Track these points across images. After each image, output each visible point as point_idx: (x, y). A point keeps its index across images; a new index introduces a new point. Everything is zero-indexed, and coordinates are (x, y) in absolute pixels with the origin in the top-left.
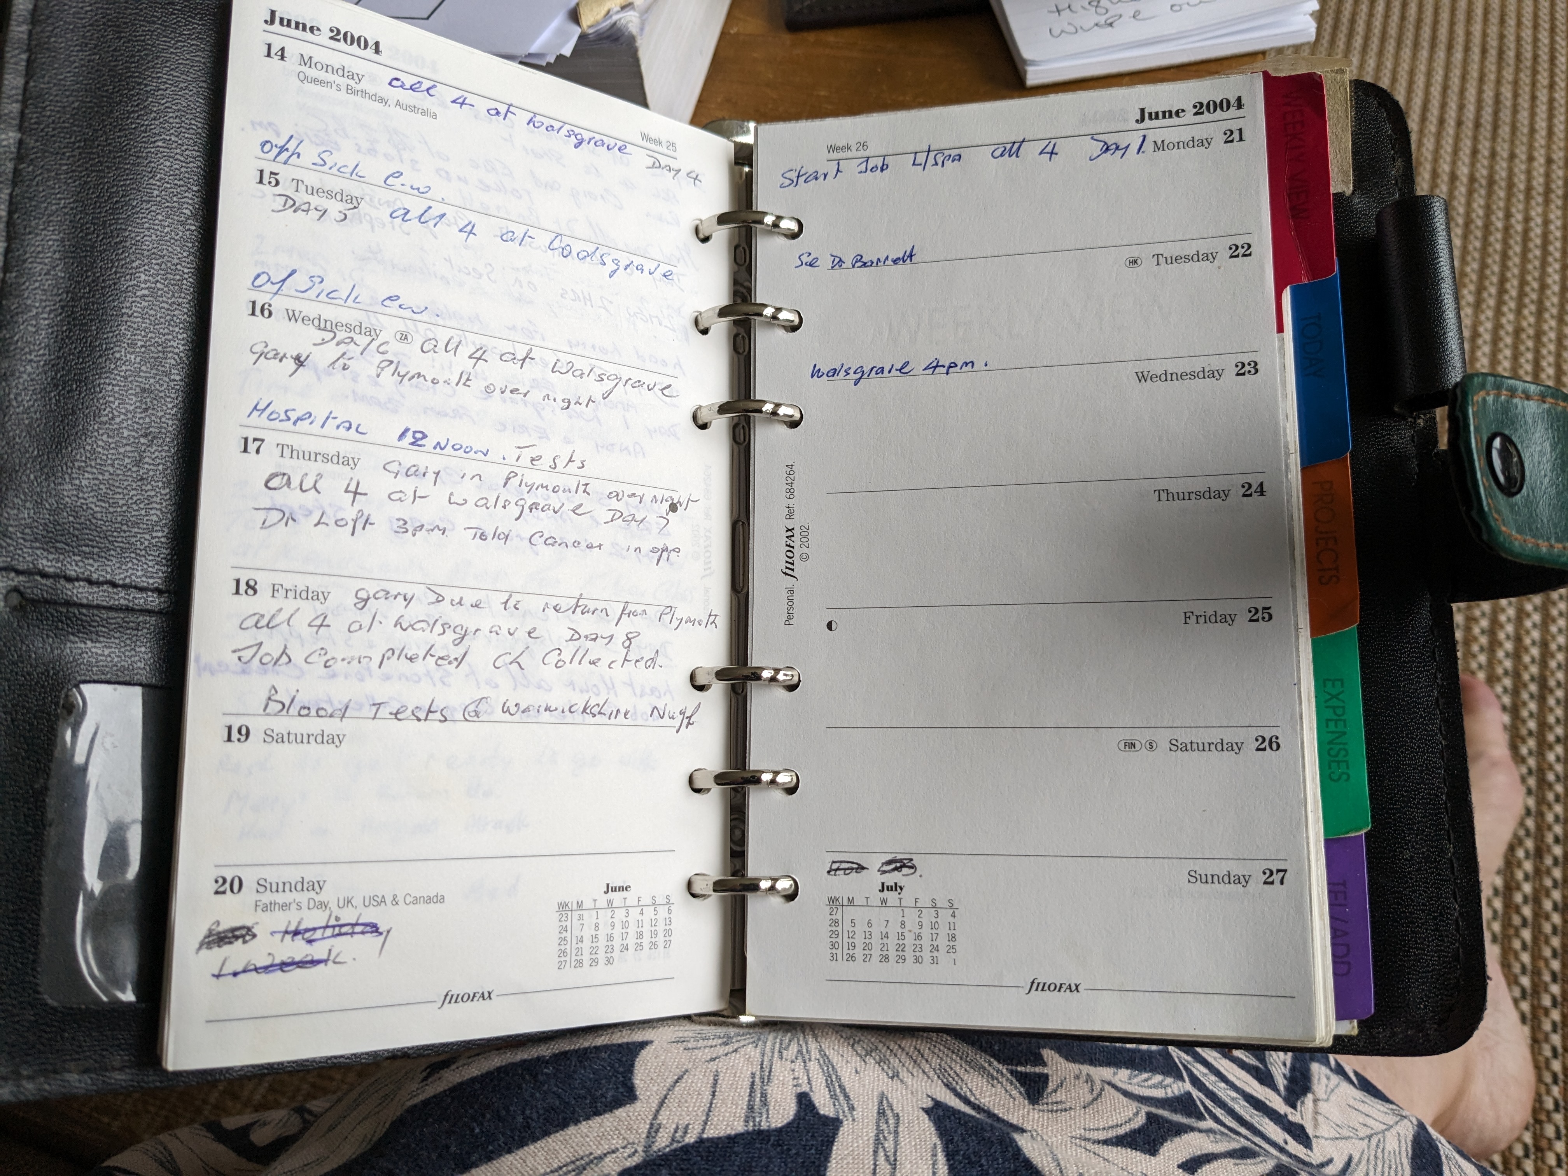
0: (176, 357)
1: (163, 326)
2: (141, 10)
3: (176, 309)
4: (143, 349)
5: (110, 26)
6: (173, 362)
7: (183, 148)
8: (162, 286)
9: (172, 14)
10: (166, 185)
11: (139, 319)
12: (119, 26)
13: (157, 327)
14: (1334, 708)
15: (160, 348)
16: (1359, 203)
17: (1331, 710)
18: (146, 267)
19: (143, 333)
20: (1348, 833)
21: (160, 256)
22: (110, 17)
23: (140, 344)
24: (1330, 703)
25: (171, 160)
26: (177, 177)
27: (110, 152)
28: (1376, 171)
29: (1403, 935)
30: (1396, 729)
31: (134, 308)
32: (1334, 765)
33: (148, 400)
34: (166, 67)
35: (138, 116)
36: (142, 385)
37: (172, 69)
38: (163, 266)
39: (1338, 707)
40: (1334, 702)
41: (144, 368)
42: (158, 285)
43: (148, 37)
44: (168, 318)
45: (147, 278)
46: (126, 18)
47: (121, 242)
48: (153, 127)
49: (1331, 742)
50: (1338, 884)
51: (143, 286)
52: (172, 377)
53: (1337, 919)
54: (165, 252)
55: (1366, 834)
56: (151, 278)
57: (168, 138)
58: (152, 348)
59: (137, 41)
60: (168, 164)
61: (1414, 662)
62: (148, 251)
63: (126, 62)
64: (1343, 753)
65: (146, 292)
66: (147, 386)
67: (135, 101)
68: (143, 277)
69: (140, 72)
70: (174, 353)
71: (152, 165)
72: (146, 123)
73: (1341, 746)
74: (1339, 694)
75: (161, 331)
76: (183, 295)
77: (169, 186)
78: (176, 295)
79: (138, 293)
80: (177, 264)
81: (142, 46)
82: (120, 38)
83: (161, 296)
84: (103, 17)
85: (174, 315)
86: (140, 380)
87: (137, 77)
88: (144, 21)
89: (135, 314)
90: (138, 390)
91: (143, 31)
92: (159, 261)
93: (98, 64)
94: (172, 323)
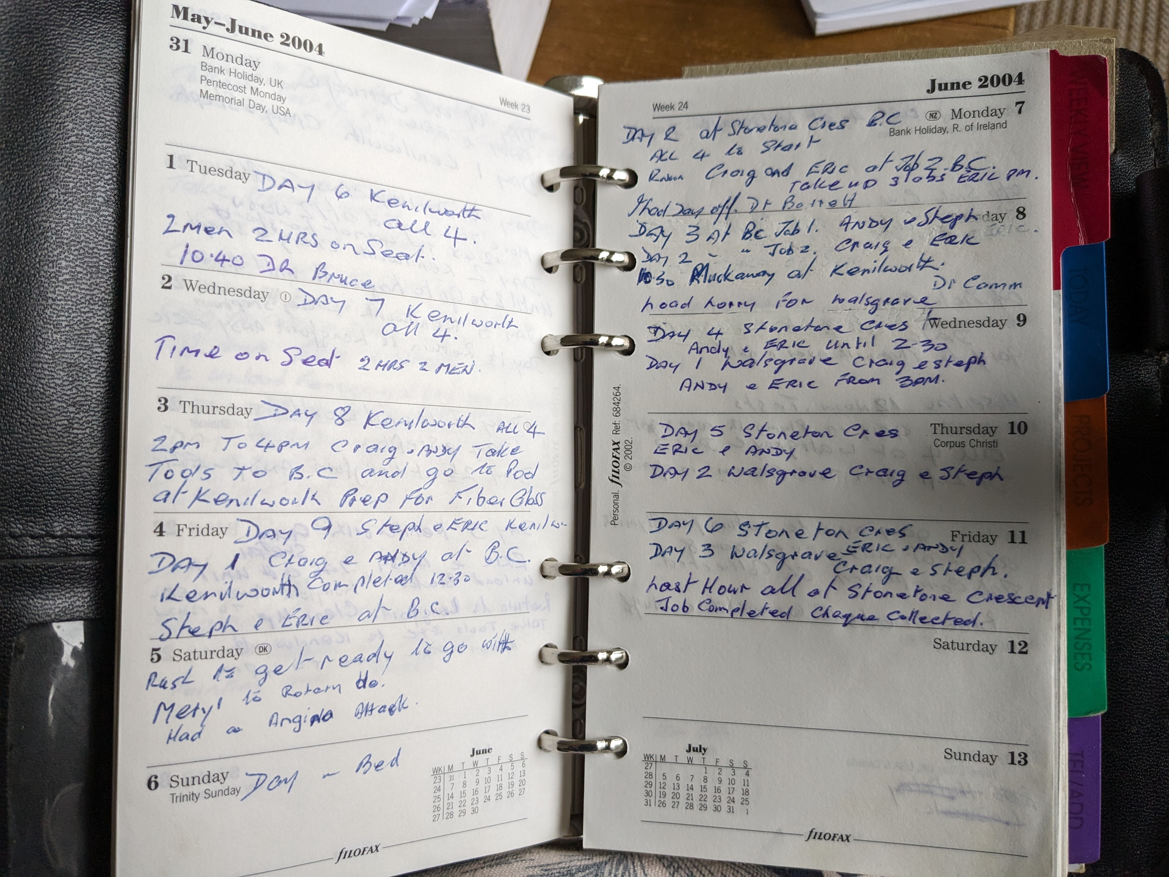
0: (97, 331)
1: (84, 305)
2: (51, 15)
3: (95, 289)
4: (68, 328)
5: (23, 33)
6: (94, 337)
7: (94, 141)
8: (81, 270)
9: (79, 16)
10: (80, 177)
11: (62, 302)
12: (31, 32)
13: (78, 307)
14: (1081, 608)
15: (82, 326)
16: (1121, 161)
17: (1079, 610)
18: (66, 254)
19: (66, 314)
20: (1088, 714)
21: (78, 242)
22: (23, 24)
23: (64, 324)
24: (1077, 605)
25: (84, 153)
26: (90, 168)
27: (29, 150)
28: (1136, 132)
29: (1128, 795)
30: (1131, 624)
31: (57, 292)
32: (1079, 657)
33: (74, 373)
34: (75, 67)
35: (53, 115)
36: (69, 361)
37: (82, 68)
38: (82, 251)
39: (1085, 608)
40: (1082, 604)
41: (69, 345)
42: (78, 269)
43: (58, 40)
44: (88, 298)
45: (67, 264)
46: (38, 24)
47: (43, 233)
48: (66, 124)
49: (1077, 638)
50: (1078, 754)
51: (64, 271)
52: (95, 350)
53: (1075, 783)
54: (83, 238)
55: (1103, 715)
56: (71, 264)
57: (80, 133)
58: (76, 327)
59: (48, 45)
60: (81, 157)
61: (1149, 568)
62: (67, 239)
63: (40, 65)
64: (1087, 647)
65: (67, 277)
66: (72, 361)
67: (49, 101)
68: (64, 263)
69: (52, 74)
70: (94, 328)
71: (68, 159)
72: (60, 121)
73: (1086, 641)
74: (1086, 597)
75: (83, 310)
76: (100, 275)
77: (83, 177)
78: (94, 276)
79: (60, 279)
80: (94, 248)
81: (53, 49)
82: (33, 43)
83: (81, 279)
84: (17, 25)
85: (93, 295)
86: (66, 356)
87: (50, 79)
88: (53, 25)
89: (59, 298)
90: (65, 365)
91: (54, 35)
92: (77, 247)
93: (14, 69)
94: (91, 301)
